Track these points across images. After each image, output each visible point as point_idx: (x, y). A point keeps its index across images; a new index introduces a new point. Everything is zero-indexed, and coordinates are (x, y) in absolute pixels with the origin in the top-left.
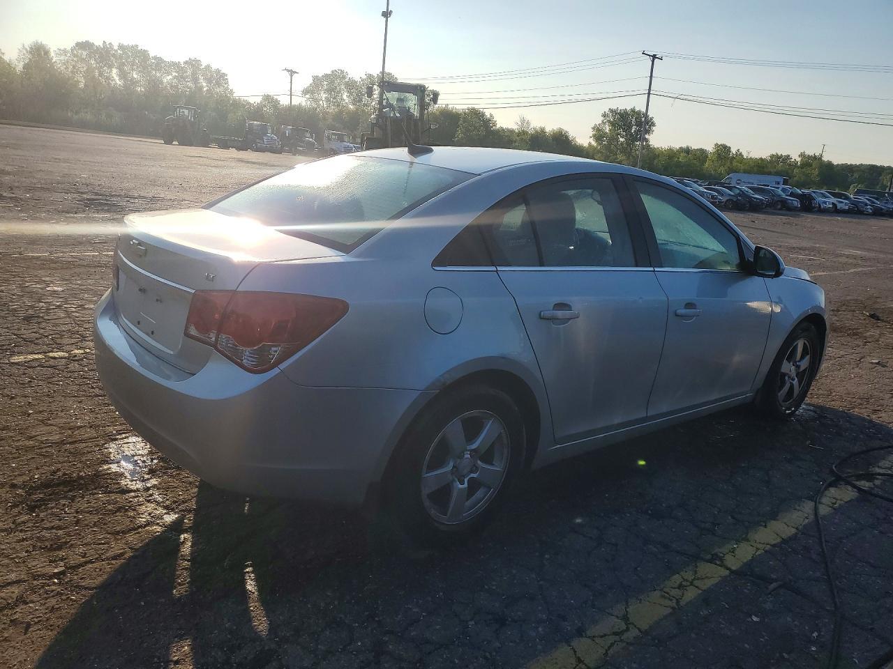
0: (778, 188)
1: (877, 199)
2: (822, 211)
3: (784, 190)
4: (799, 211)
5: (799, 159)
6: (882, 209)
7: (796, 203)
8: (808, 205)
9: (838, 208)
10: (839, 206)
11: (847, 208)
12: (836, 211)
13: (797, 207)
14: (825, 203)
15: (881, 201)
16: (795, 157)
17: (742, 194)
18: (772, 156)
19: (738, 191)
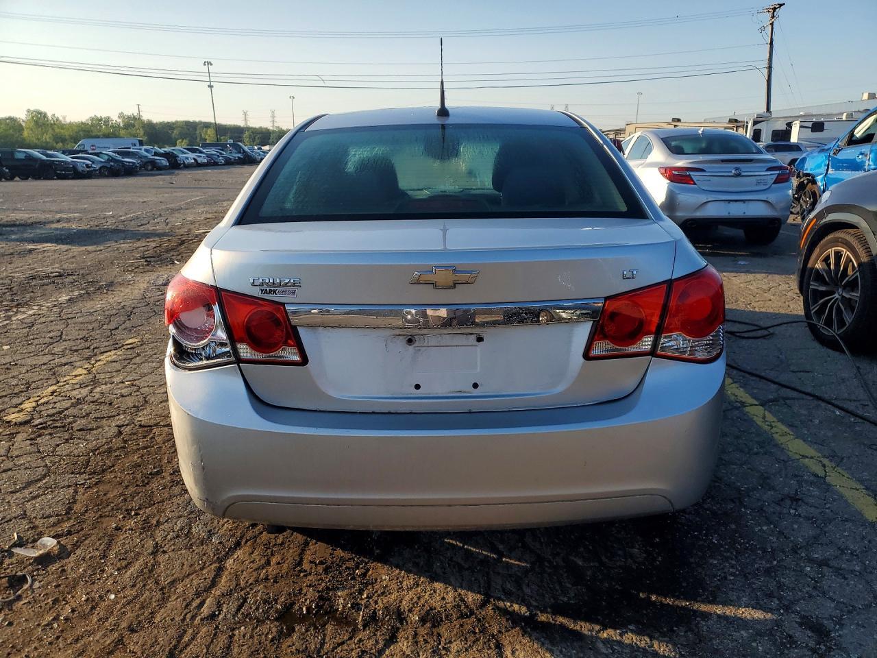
0: (140, 149)
1: (222, 150)
2: (187, 167)
3: (147, 150)
4: (169, 169)
5: (120, 121)
6: (230, 159)
7: (164, 162)
8: (175, 164)
9: (199, 162)
10: (199, 160)
11: (205, 161)
12: (198, 165)
13: (166, 166)
14: (187, 158)
15: (226, 152)
16: (115, 118)
17: (112, 159)
18: (92, 119)
19: (106, 157)
